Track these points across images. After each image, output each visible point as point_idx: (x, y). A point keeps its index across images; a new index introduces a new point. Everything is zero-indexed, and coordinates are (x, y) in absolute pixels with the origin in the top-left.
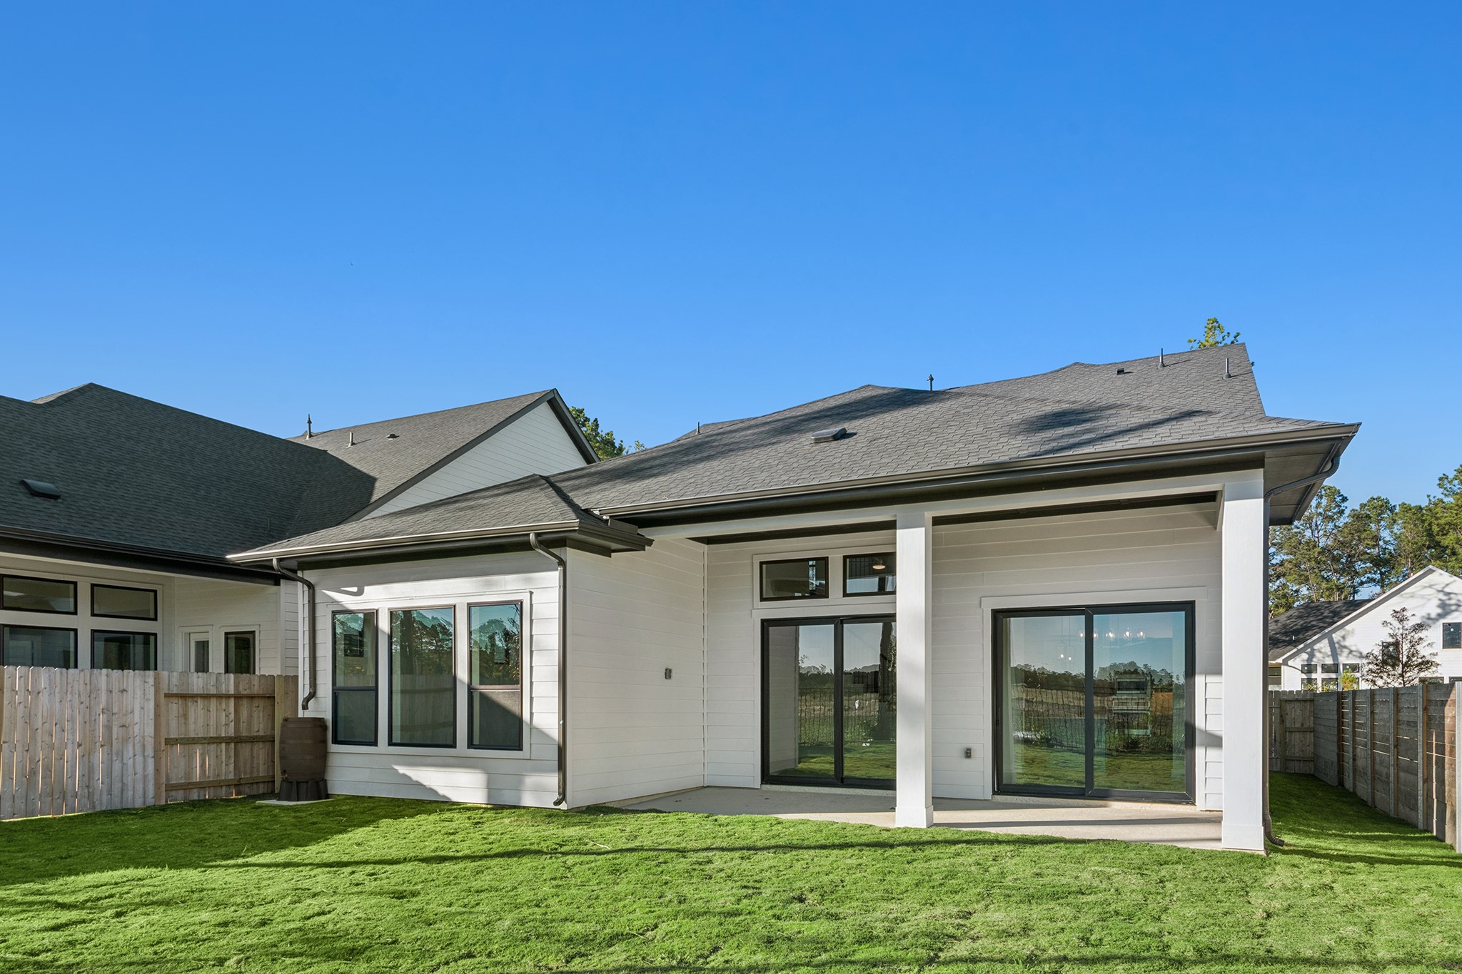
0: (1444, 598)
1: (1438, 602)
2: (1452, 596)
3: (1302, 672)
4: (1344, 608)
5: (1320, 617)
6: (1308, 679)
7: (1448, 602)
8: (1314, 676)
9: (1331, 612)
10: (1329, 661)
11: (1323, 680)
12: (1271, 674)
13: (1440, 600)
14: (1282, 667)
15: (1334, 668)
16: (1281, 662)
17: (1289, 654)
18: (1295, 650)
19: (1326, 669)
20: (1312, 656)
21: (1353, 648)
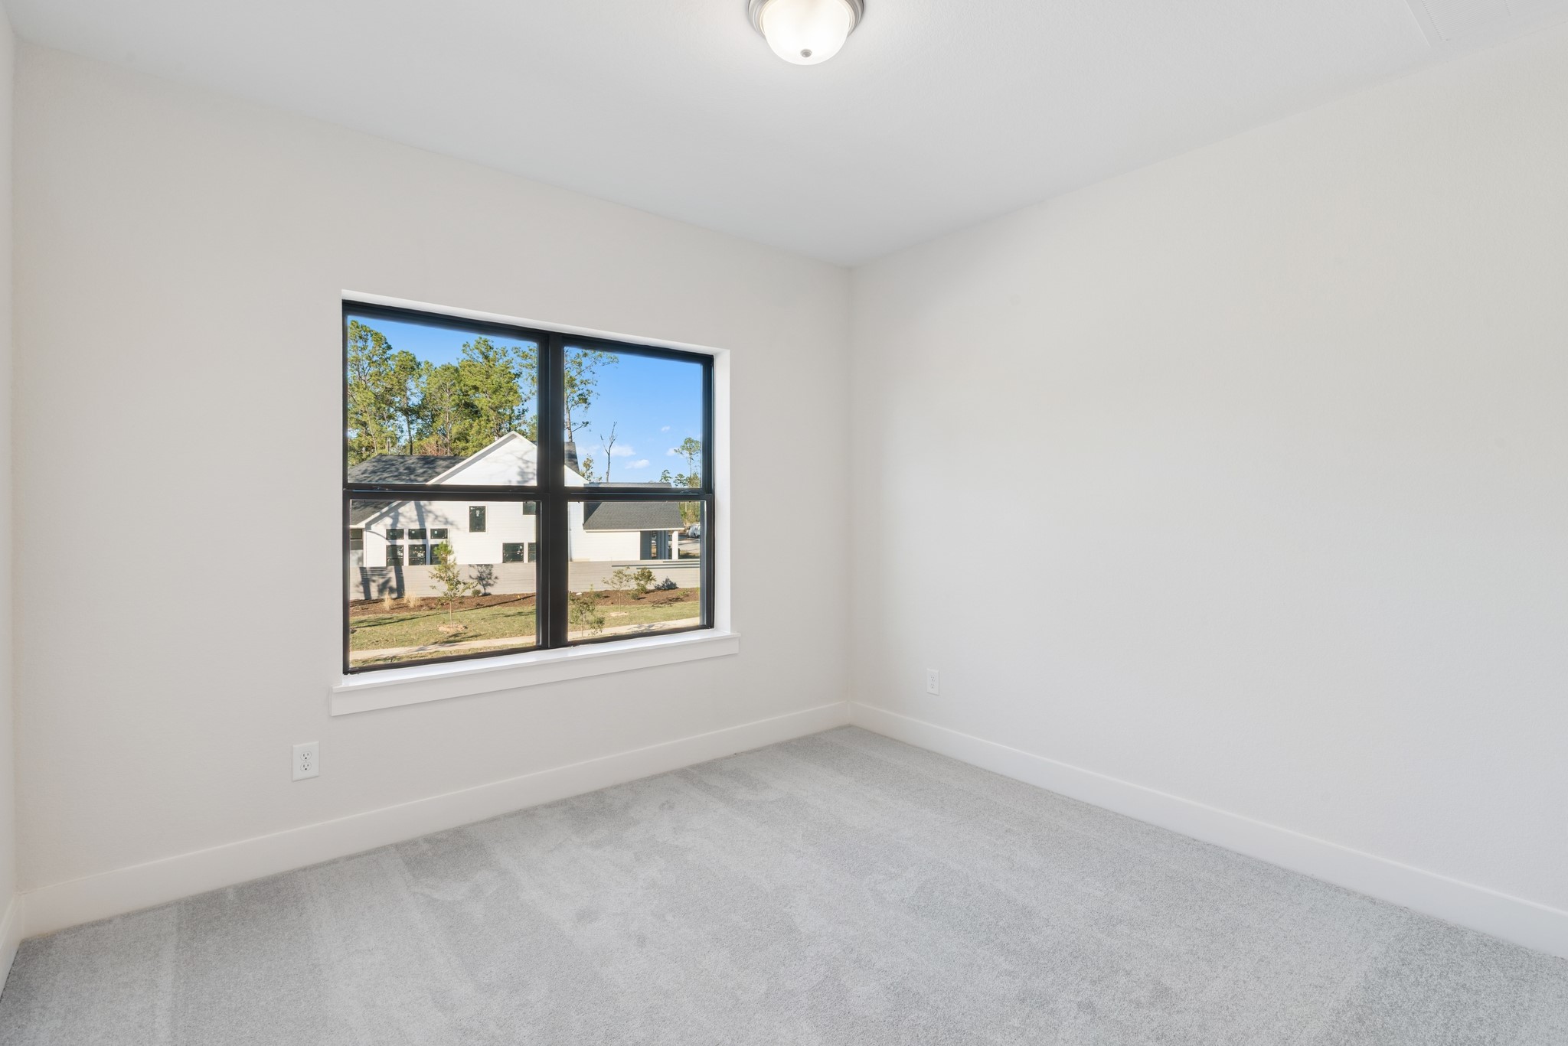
0: (523, 466)
1: (518, 470)
2: (530, 464)
3: (387, 539)
4: (419, 465)
5: (396, 474)
6: (392, 546)
7: (526, 470)
8: (399, 542)
9: (407, 468)
10: (416, 526)
11: (412, 547)
12: (352, 540)
13: (520, 467)
14: (365, 533)
15: (421, 534)
16: (364, 527)
17: (373, 517)
18: (377, 514)
19: (413, 535)
20: (396, 520)
21: (439, 513)
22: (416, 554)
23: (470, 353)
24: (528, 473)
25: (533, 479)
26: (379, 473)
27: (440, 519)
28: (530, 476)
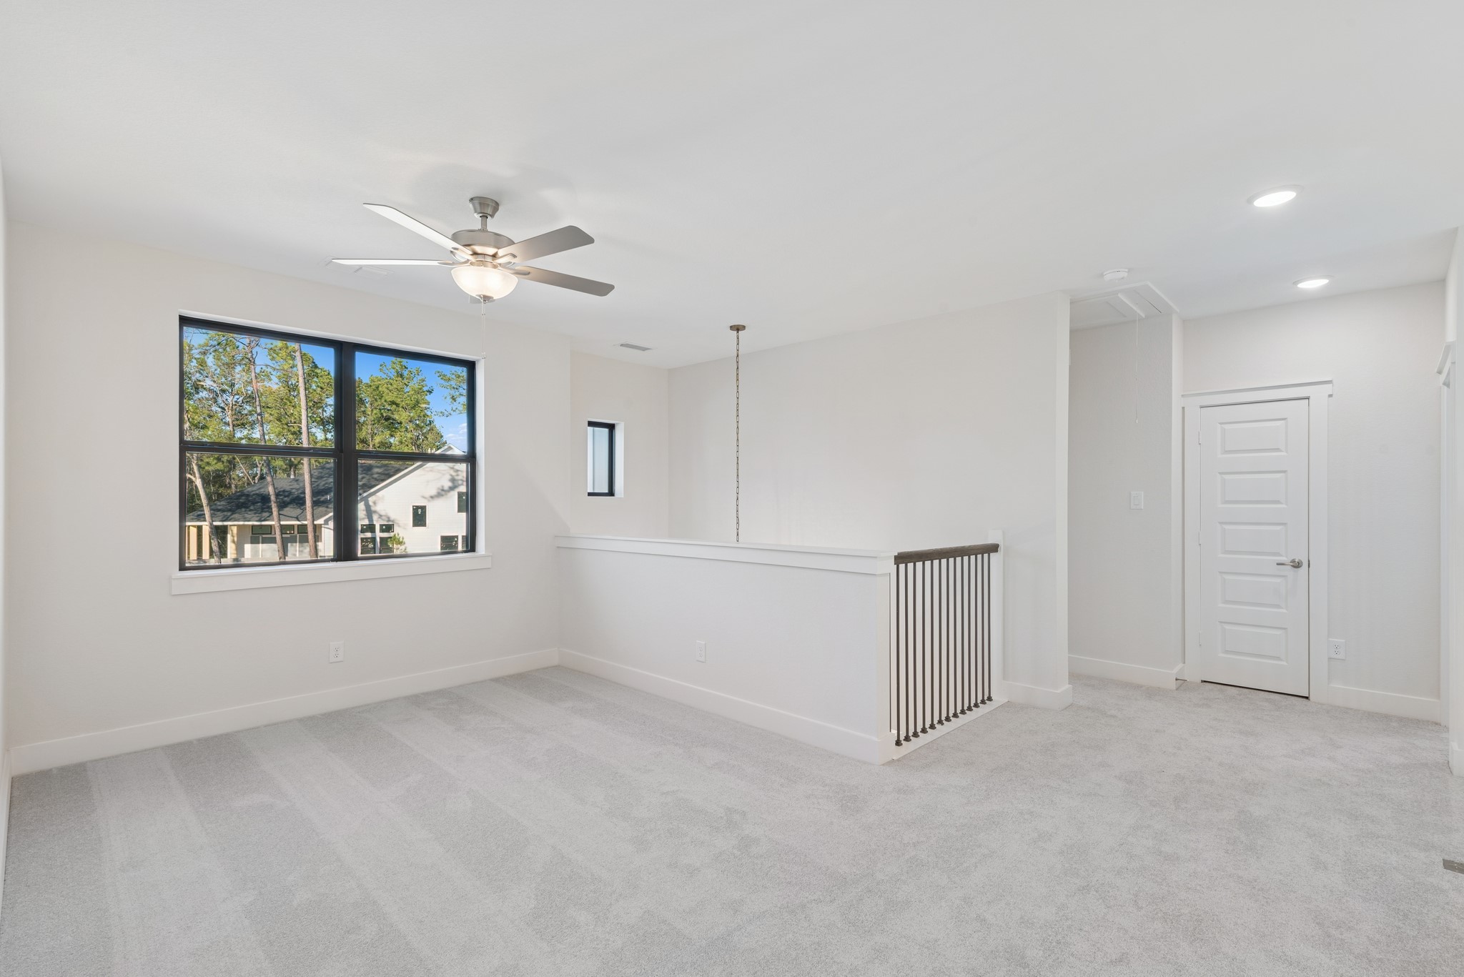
22: (368, 545)
23: (387, 371)
24: (458, 480)
25: (462, 484)
26: (325, 479)
27: (383, 518)
28: (460, 482)
